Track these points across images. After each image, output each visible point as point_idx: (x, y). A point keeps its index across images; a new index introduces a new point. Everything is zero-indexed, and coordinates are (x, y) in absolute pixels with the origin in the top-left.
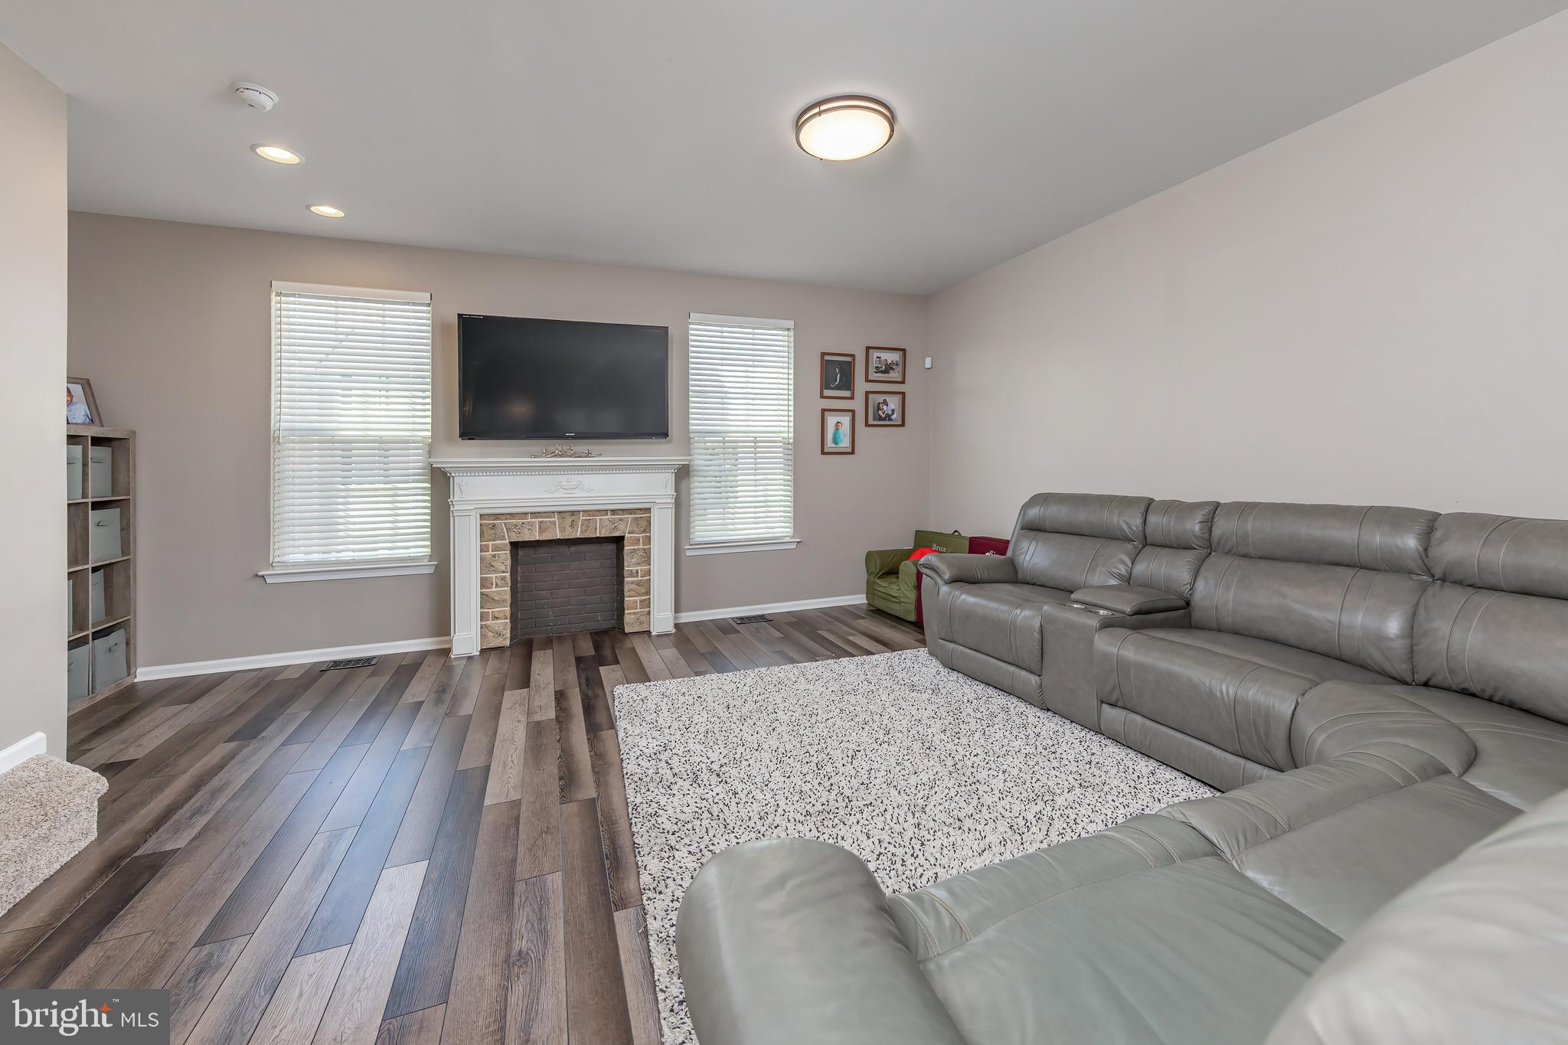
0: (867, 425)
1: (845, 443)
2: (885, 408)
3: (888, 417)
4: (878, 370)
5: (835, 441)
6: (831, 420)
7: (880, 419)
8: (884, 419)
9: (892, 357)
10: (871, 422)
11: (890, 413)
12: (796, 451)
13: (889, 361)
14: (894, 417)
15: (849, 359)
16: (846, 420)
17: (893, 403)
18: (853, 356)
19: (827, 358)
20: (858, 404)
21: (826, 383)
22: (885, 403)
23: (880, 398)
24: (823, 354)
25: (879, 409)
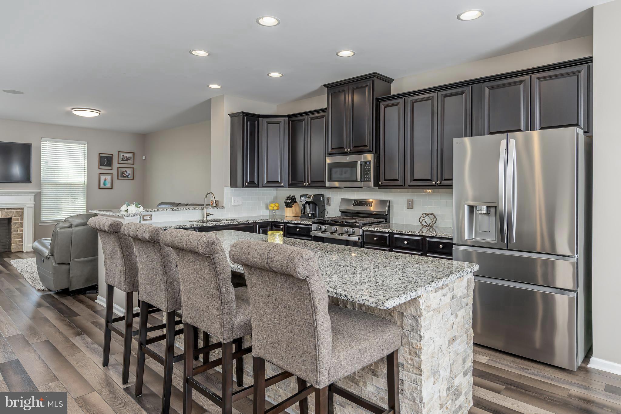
0: (118, 179)
1: (109, 185)
2: (126, 173)
3: (127, 176)
4: (123, 160)
5: (104, 184)
6: (103, 177)
7: (123, 176)
8: (125, 177)
9: (128, 155)
10: (120, 178)
11: (128, 175)
12: (88, 188)
13: (128, 157)
14: (129, 176)
15: (111, 156)
16: (109, 177)
17: (129, 171)
18: (112, 155)
19: (101, 155)
20: (114, 172)
21: (101, 163)
22: (126, 171)
23: (124, 170)
24: (100, 154)
25: (123, 173)
